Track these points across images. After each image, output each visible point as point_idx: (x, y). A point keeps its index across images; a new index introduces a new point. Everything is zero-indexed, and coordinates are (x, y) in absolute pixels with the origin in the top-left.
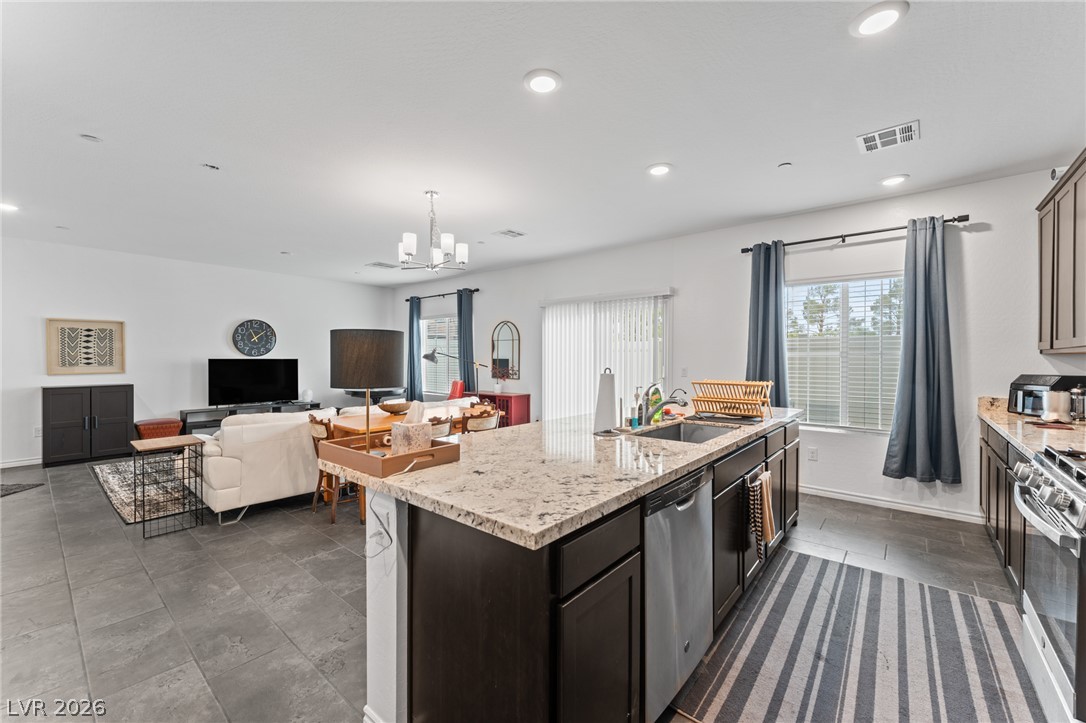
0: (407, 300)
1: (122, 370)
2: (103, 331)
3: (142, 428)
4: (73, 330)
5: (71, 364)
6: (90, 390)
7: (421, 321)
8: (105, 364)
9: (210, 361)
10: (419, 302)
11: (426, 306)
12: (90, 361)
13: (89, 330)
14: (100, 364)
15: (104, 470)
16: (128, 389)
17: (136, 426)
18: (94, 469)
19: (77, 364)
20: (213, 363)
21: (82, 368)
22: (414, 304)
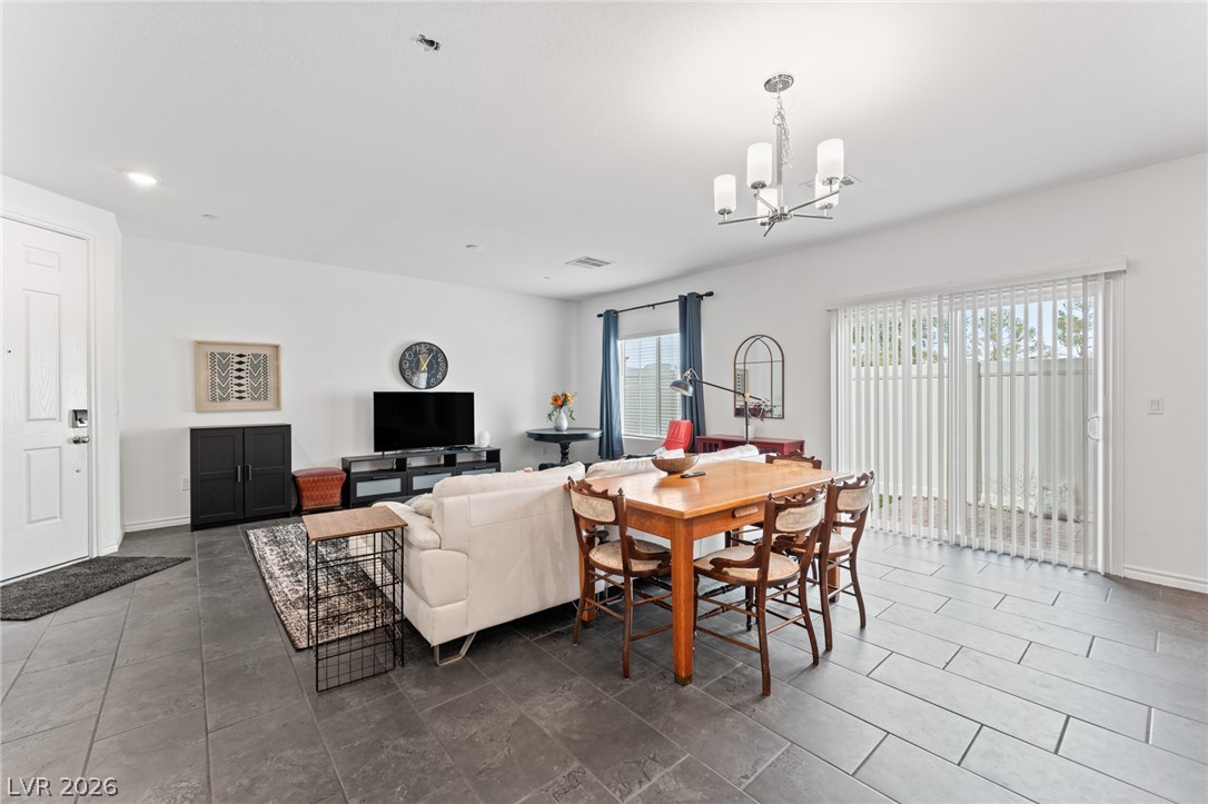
0: (600, 316)
1: (278, 406)
2: (256, 356)
3: (301, 480)
4: (224, 355)
5: (222, 399)
6: (243, 430)
7: (619, 342)
8: (259, 399)
9: (375, 393)
10: (617, 318)
11: (625, 322)
12: (242, 395)
13: (241, 356)
14: (253, 399)
15: (258, 536)
16: (285, 431)
17: (294, 478)
18: (248, 536)
19: (227, 399)
20: (378, 396)
21: (233, 403)
22: (611, 320)
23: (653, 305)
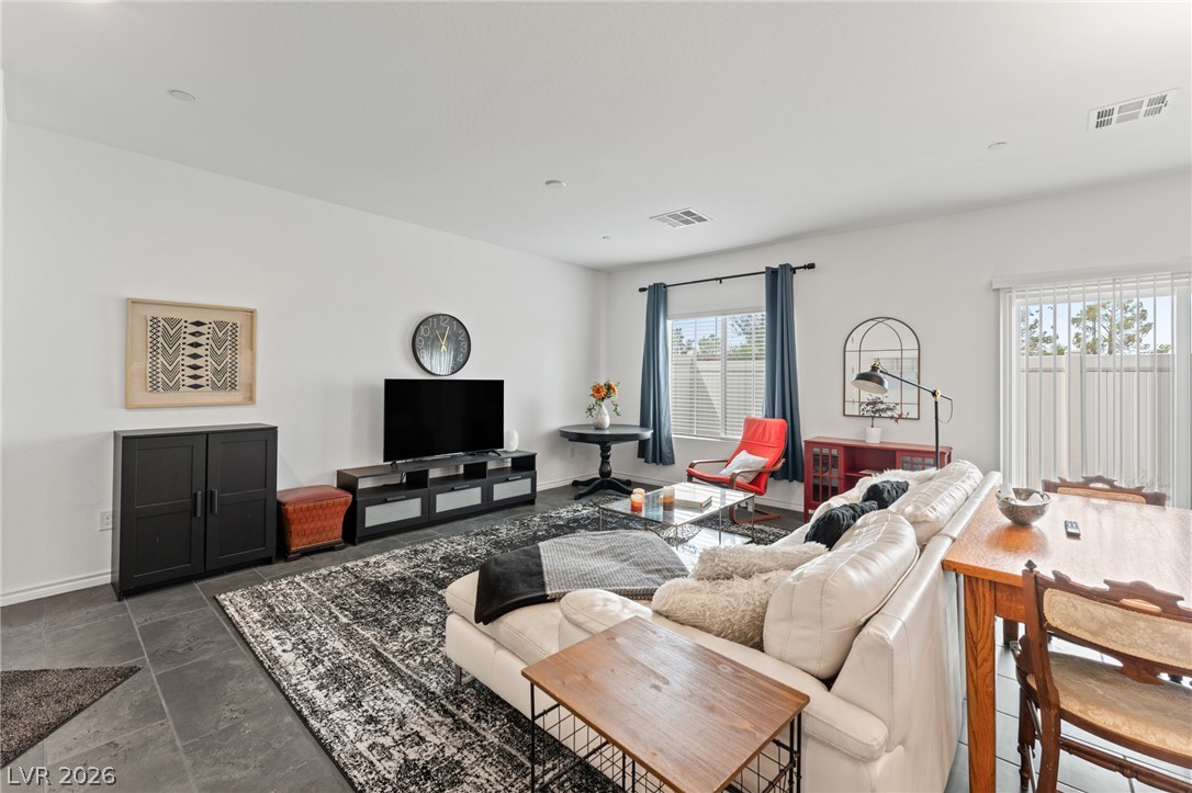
0: (642, 290)
1: (251, 399)
2: (221, 325)
3: (290, 508)
4: (173, 322)
5: (167, 388)
6: (207, 437)
7: (669, 322)
8: (223, 388)
9: (387, 381)
10: (666, 292)
11: (675, 298)
12: (198, 382)
13: (198, 324)
14: (215, 387)
15: (238, 602)
16: (267, 436)
17: (280, 504)
19: (176, 388)
20: (390, 384)
22: (657, 296)
23: (720, 279)
